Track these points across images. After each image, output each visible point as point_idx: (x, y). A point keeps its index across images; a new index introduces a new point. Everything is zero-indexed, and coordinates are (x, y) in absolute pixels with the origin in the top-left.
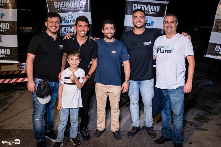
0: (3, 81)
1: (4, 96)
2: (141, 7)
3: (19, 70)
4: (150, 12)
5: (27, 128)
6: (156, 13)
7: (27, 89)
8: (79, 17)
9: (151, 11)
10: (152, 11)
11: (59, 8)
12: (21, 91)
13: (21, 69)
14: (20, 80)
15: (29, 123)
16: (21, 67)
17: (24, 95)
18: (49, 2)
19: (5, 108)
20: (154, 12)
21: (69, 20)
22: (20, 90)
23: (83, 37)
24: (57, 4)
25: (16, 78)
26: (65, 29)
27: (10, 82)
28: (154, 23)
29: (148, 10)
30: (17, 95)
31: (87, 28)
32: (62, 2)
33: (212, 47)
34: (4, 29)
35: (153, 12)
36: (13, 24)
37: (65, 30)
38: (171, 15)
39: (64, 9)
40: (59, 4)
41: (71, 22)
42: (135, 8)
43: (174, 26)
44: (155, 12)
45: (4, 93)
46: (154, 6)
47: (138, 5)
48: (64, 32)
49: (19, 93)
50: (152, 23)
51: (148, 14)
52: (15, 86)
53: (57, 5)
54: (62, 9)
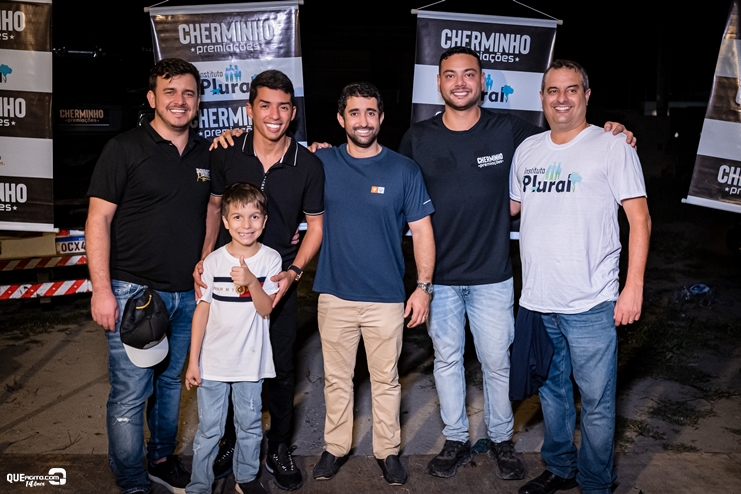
0: (7, 291)
1: (11, 343)
2: (467, 40)
3: (62, 252)
4: (499, 55)
5: (88, 451)
6: (517, 59)
7: (89, 316)
8: (262, 74)
9: (501, 51)
10: (504, 53)
11: (196, 45)
12: (68, 323)
13: (68, 252)
14: (64, 288)
15: (97, 431)
16: (67, 243)
17: (77, 338)
18: (160, 27)
19: (15, 383)
20: (514, 54)
21: (227, 86)
22: (66, 321)
23: (276, 140)
24: (187, 30)
25: (50, 281)
26: (214, 114)
27: (32, 294)
28: (512, 91)
29: (491, 50)
30: (54, 337)
31: (290, 110)
32: (204, 26)
33: (707, 170)
34: (9, 117)
35: (509, 54)
36: (39, 100)
37: (215, 118)
38: (567, 66)
39: (211, 49)
40: (195, 30)
41: (233, 92)
42: (449, 42)
43: (578, 101)
44: (515, 56)
45: (12, 330)
46: (513, 36)
47: (460, 32)
48: (212, 125)
49: (60, 331)
50: (506, 91)
51: (493, 61)
52: (46, 307)
53: (186, 33)
54: (203, 50)
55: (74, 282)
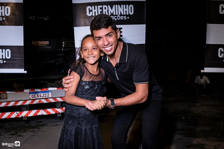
0: (9, 115)
1: (10, 136)
3: (32, 98)
12: (34, 128)
13: (34, 98)
14: (33, 113)
16: (34, 94)
17: (37, 134)
22: (33, 127)
25: (27, 110)
27: (19, 116)
30: (28, 134)
37: (101, 10)
45: (11, 131)
49: (31, 131)
52: (26, 121)
55: (36, 111)
